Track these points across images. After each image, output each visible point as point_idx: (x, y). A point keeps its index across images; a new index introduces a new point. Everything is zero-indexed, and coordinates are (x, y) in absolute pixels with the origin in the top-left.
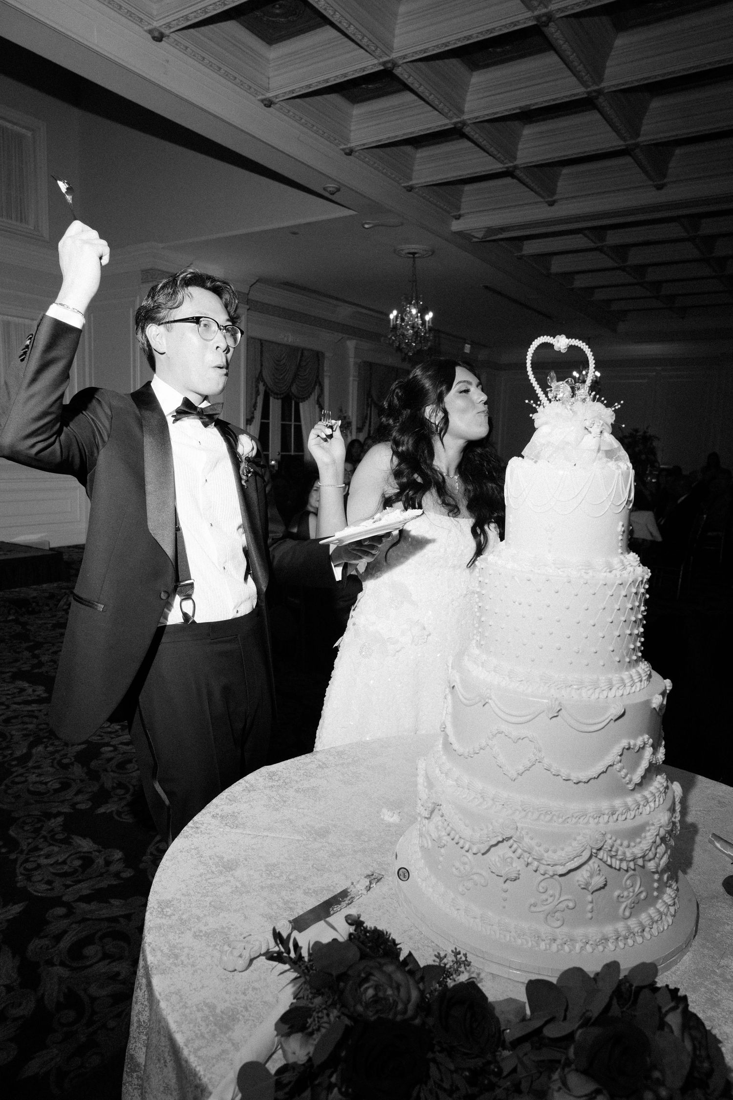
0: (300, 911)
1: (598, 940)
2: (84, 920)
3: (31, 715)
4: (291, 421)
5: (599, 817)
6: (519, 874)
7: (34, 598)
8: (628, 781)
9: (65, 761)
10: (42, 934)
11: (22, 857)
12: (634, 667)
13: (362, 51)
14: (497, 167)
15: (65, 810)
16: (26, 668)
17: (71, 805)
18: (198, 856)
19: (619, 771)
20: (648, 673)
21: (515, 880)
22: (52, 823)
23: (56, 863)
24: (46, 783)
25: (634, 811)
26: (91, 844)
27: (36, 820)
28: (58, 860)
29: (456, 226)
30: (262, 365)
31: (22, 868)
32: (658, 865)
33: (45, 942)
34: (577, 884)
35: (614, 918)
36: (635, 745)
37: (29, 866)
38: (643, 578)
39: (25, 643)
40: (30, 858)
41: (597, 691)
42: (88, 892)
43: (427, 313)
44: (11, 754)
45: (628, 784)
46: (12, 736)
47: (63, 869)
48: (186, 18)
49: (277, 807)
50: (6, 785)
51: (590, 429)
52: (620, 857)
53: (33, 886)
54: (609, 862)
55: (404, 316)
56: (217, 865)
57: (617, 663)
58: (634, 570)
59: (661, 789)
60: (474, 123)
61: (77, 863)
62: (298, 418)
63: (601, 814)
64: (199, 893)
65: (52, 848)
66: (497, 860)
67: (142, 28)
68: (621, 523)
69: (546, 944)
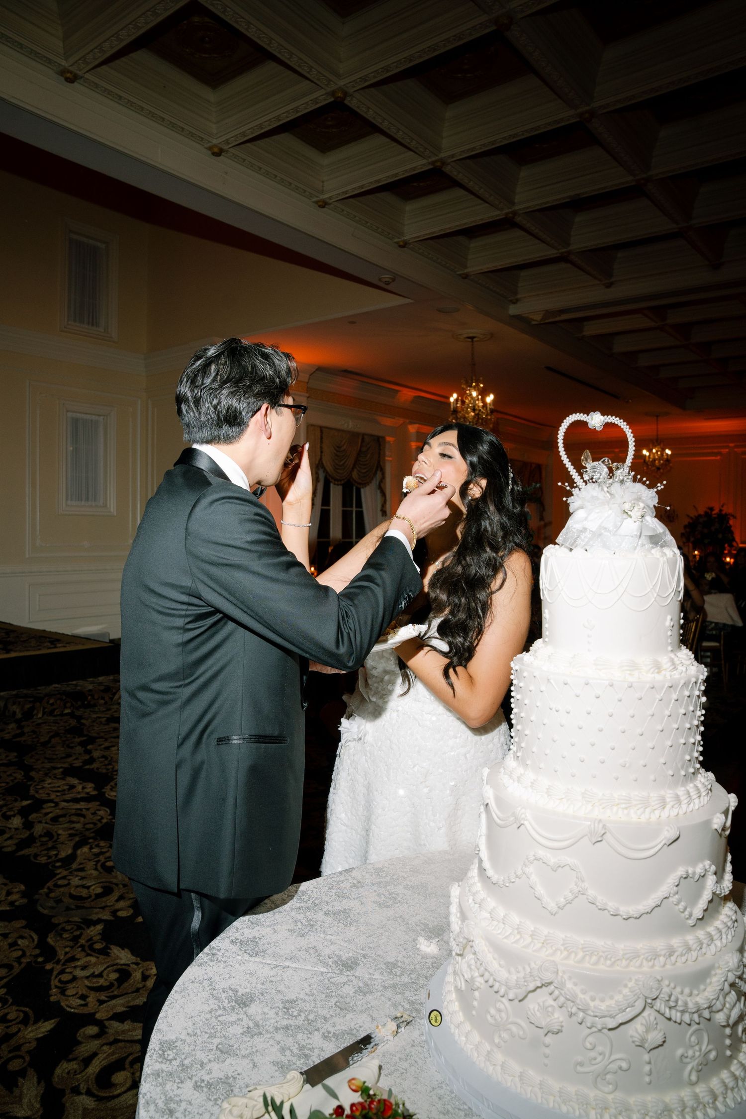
0: (316, 1059)
1: (659, 1112)
2: (116, 1041)
3: (79, 814)
4: (352, 507)
5: (655, 959)
6: (562, 1026)
7: (90, 691)
8: (687, 916)
9: (109, 864)
10: (71, 1057)
11: (59, 968)
12: (692, 780)
13: (412, 153)
14: (552, 253)
15: (105, 918)
16: (77, 764)
17: (111, 912)
18: (211, 987)
19: (676, 905)
20: (709, 787)
21: (557, 1033)
22: (92, 931)
23: (93, 975)
24: (88, 888)
25: (696, 951)
26: (129, 955)
27: (75, 927)
28: (94, 973)
29: (513, 310)
30: (322, 452)
31: (57, 979)
32: (729, 1017)
33: (74, 1065)
34: (631, 1040)
35: (676, 1081)
36: (694, 873)
37: (65, 977)
38: (698, 679)
39: (78, 737)
40: (66, 968)
41: (648, 810)
42: (124, 1009)
43: (488, 395)
44: (56, 855)
45: (688, 919)
46: (59, 835)
47: (99, 982)
48: (243, 134)
49: (303, 932)
50: (48, 888)
51: (630, 513)
52: (681, 1009)
53: (67, 1000)
54: (667, 1015)
55: (464, 399)
56: (229, 999)
57: (670, 778)
58: (687, 669)
59: (729, 924)
60: (526, 212)
61: (114, 976)
62: (359, 504)
63: (656, 956)
64: (206, 1033)
65: (89, 958)
66: (536, 1009)
67: (203, 145)
68: (669, 617)
69: (596, 1114)
